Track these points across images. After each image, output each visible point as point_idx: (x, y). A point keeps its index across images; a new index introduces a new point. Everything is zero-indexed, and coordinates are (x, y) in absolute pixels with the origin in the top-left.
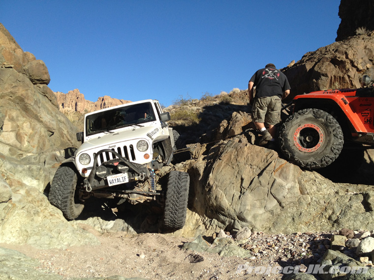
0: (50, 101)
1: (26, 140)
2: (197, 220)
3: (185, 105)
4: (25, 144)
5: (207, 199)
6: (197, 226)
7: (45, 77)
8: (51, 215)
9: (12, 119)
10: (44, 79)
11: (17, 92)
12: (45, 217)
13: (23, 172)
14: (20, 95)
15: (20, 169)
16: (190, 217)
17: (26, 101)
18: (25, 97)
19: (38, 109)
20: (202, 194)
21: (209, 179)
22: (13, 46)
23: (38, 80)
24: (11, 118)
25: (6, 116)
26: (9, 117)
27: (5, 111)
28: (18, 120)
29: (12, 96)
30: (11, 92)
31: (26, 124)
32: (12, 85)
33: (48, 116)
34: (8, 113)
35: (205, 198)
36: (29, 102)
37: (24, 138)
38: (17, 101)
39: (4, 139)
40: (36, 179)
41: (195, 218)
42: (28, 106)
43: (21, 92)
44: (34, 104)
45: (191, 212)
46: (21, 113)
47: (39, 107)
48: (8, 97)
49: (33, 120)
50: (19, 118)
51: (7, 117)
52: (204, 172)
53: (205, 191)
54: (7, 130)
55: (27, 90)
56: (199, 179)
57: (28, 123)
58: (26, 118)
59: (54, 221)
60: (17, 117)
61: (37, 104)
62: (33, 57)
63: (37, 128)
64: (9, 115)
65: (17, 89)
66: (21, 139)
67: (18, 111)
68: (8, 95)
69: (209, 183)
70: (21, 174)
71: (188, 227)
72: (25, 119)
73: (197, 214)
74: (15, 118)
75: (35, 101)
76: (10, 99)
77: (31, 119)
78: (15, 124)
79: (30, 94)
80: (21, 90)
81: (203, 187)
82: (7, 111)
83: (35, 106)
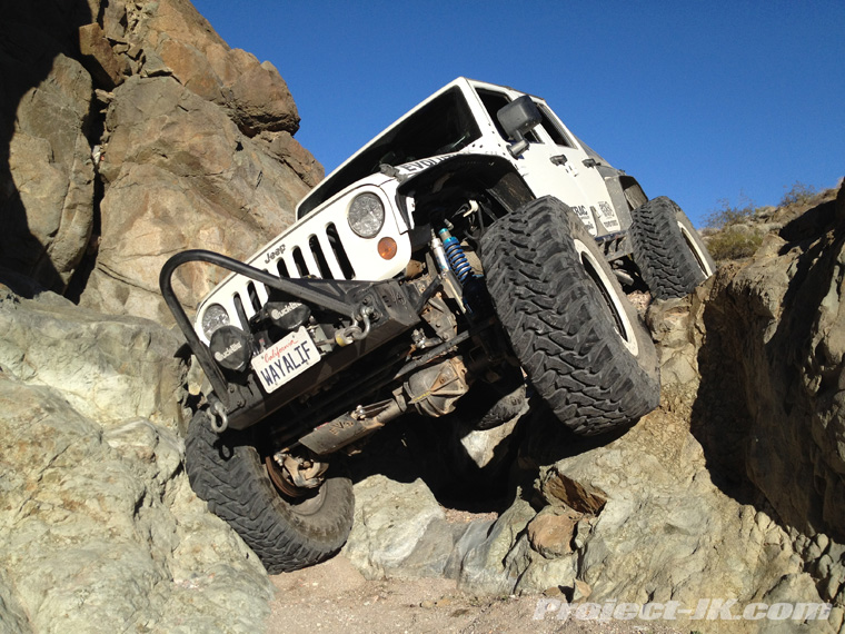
0: (301, 176)
1: (206, 277)
2: (767, 546)
3: (737, 222)
4: (202, 288)
5: (817, 436)
6: (770, 582)
7: (280, 108)
8: (69, 505)
9: (163, 218)
10: (277, 114)
11: (179, 139)
12: (36, 510)
13: (63, 344)
14: (187, 149)
15: (54, 332)
16: (733, 531)
17: (206, 164)
18: (203, 155)
19: (249, 191)
20: (788, 409)
21: (823, 323)
22: (202, 37)
23: (260, 118)
24: (160, 213)
25: (146, 210)
26: (154, 212)
27: (142, 196)
28: (183, 221)
29: (166, 152)
30: (162, 142)
31: (206, 232)
32: (163, 120)
33: (282, 211)
34: (152, 201)
35: (805, 433)
36: (216, 169)
37: (200, 271)
38: (183, 167)
39: (144, 279)
40: (122, 372)
41: (759, 538)
42: (213, 181)
43: (189, 138)
44: (235, 176)
45: (733, 505)
46: (191, 201)
47: (251, 186)
48: (156, 159)
49: (230, 221)
50: (186, 216)
51: (150, 212)
52: (788, 301)
53: (804, 390)
54: (150, 251)
55: (210, 134)
56: (766, 341)
57: (216, 231)
58: (208, 214)
59: (63, 533)
60: (180, 210)
61: (245, 178)
62: (252, 61)
63: (243, 244)
64: (153, 206)
65: (177, 129)
66: (191, 276)
67: (180, 193)
68: (155, 151)
69: (822, 346)
70: (53, 349)
71: (717, 580)
72: (203, 217)
73: (764, 519)
74: (172, 214)
75: (238, 167)
76: (162, 165)
77: (223, 219)
78: (172, 233)
79: (218, 147)
80: (188, 133)
81: (791, 377)
82: (147, 196)
83: (236, 182)
